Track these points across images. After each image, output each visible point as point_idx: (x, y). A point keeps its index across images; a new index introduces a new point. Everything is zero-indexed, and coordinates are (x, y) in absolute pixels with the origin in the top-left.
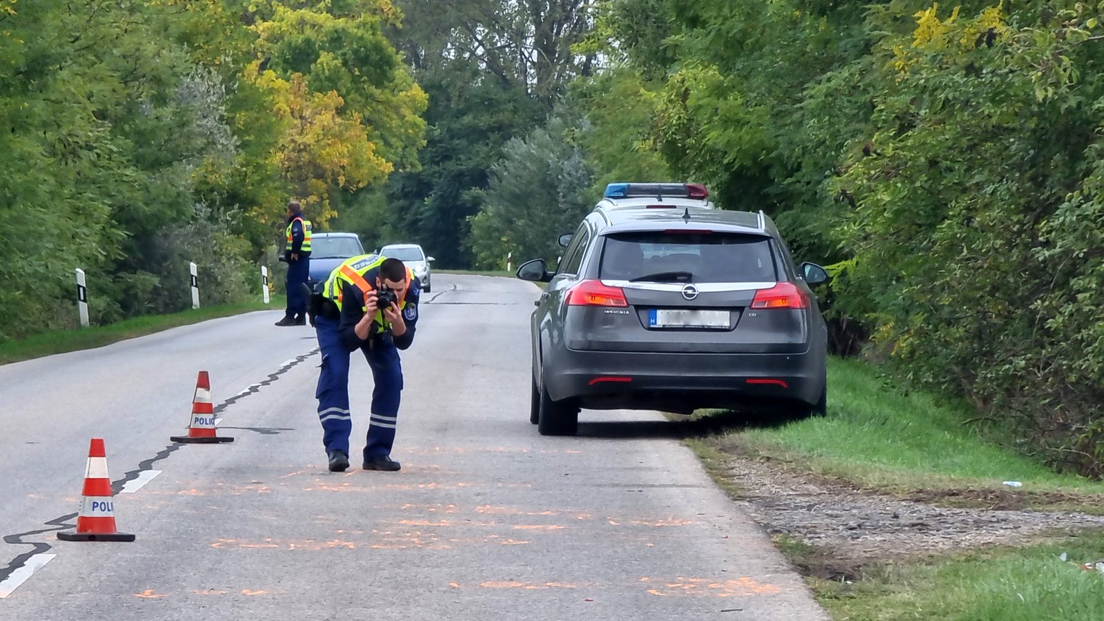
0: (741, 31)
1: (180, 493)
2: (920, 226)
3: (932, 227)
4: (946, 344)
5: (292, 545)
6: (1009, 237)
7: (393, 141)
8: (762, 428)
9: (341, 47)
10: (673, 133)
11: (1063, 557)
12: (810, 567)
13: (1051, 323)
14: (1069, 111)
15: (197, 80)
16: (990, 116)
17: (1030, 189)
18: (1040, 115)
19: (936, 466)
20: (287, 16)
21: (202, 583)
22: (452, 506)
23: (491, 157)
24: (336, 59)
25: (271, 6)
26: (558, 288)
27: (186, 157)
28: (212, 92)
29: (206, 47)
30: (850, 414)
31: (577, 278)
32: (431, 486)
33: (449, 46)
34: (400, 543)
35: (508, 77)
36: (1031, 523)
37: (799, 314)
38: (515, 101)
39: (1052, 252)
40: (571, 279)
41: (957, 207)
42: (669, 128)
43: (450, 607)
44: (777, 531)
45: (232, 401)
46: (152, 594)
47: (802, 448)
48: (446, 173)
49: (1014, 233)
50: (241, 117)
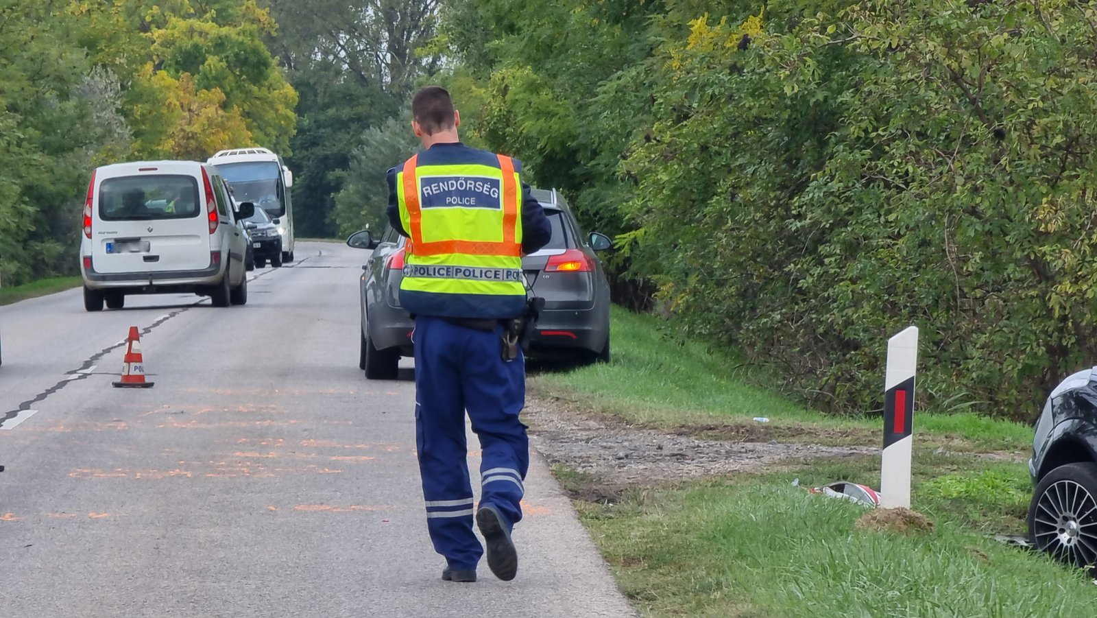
0: (549, 36)
1: (50, 429)
2: (694, 201)
3: (704, 202)
4: (717, 302)
5: (139, 474)
6: (767, 210)
7: (270, 130)
8: (555, 372)
9: (224, 51)
10: (495, 123)
11: (795, 483)
12: (580, 491)
13: (802, 283)
14: (817, 104)
15: (97, 78)
16: (750, 109)
17: (784, 170)
18: (793, 107)
19: (701, 404)
20: (178, 25)
21: (56, 507)
22: (281, 440)
23: (351, 143)
24: (221, 61)
25: (165, 16)
26: (382, 254)
27: (86, 144)
28: (109, 89)
29: (107, 50)
30: (630, 361)
31: (397, 246)
32: (266, 423)
33: (316, 50)
34: (231, 472)
35: (366, 76)
36: (772, 453)
37: (585, 276)
38: (372, 96)
39: (803, 223)
40: (392, 247)
41: (724, 186)
42: (492, 119)
43: (266, 527)
44: (556, 461)
45: (108, 351)
46: (11, 517)
47: (587, 389)
48: (313, 157)
49: (772, 207)
50: (138, 109)
